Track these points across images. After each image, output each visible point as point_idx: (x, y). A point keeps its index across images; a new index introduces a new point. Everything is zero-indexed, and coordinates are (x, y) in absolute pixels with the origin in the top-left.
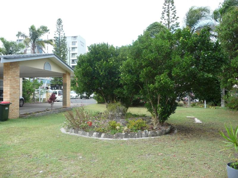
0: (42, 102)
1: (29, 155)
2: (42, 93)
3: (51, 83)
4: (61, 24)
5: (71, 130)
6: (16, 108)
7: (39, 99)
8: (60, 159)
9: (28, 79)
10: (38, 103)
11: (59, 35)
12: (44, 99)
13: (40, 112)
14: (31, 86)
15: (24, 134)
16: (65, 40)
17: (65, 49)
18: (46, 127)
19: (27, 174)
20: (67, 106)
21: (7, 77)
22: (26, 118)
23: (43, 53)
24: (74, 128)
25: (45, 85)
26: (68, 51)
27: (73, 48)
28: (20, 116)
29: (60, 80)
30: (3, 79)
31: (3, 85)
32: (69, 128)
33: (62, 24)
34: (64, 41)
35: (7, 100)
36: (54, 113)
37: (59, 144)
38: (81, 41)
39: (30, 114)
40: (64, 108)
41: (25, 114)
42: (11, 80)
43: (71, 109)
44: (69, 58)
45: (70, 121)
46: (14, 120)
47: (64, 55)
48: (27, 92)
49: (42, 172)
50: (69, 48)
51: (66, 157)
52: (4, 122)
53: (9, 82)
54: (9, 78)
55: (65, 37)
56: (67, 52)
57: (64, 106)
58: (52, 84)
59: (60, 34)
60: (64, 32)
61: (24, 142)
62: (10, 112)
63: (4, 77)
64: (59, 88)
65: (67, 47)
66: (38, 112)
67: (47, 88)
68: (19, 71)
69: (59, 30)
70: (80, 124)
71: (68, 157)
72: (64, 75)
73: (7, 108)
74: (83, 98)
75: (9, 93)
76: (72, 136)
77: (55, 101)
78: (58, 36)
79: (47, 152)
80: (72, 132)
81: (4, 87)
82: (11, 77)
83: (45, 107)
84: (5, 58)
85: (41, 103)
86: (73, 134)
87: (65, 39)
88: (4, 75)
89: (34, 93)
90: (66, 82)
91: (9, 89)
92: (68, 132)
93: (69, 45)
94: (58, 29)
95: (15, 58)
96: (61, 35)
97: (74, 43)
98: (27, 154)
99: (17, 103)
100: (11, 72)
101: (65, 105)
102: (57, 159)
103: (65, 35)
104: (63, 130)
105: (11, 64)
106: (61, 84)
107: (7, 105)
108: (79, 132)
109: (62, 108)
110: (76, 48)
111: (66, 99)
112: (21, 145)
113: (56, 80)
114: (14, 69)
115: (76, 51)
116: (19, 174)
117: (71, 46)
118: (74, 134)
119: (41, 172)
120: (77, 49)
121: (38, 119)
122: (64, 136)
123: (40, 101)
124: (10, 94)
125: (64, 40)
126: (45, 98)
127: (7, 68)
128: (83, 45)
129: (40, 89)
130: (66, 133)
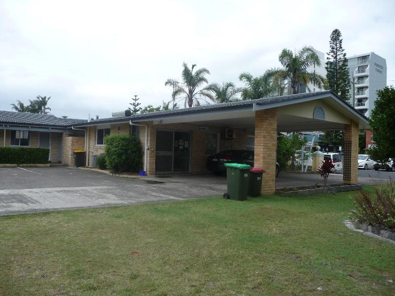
0: (305, 171)
1: (298, 255)
2: (306, 158)
3: (320, 141)
4: (339, 39)
5: (364, 226)
6: (272, 178)
7: (301, 166)
8: (351, 276)
9: (285, 134)
10: (300, 173)
11: (336, 58)
12: (309, 167)
13: (306, 188)
14: (289, 145)
15: (285, 220)
16: (347, 66)
17: (345, 82)
18: (317, 215)
19: (297, 286)
20: (352, 182)
21: (260, 131)
22: (285, 196)
23: (307, 92)
24: (370, 224)
25: (311, 144)
26: (351, 84)
27: (361, 78)
28: (275, 192)
29: (336, 136)
30: (254, 135)
31: (253, 144)
32: (361, 221)
33: (341, 38)
34: (344, 68)
35: (259, 165)
36: (329, 192)
37: (345, 248)
38: (376, 64)
39: (291, 189)
40: (345, 184)
41: (283, 190)
42: (264, 137)
43: (359, 188)
44: (352, 96)
45: (364, 209)
46: (268, 197)
47: (344, 92)
48: (284, 155)
49: (321, 289)
50: (354, 79)
51: (360, 274)
52: (256, 199)
53: (262, 139)
54: (262, 134)
55: (346, 60)
56: (350, 86)
57: (347, 182)
58: (321, 143)
59: (336, 56)
60: (343, 52)
61: (286, 234)
62: (263, 184)
63: (256, 132)
64: (335, 149)
65: (349, 77)
66: (303, 188)
67: (315, 149)
68: (276, 122)
69: (335, 50)
70: (386, 217)
71: (364, 275)
72: (347, 128)
73: (259, 178)
74: (379, 169)
75: (262, 155)
76: (369, 237)
77: (331, 172)
78: (332, 60)
79: (326, 258)
80: (367, 230)
81: (255, 147)
82: (265, 131)
83: (313, 180)
84: (258, 104)
85: (304, 173)
86: (370, 234)
87: (346, 64)
88: (256, 129)
89: (294, 157)
90: (350, 140)
91: (262, 150)
92: (359, 228)
93: (354, 73)
94: (333, 48)
95: (272, 102)
96: (338, 57)
97: (362, 69)
98: (294, 253)
99: (272, 171)
100: (265, 125)
101: (348, 180)
102: (345, 273)
103: (346, 57)
104: (349, 225)
105: (266, 111)
106: (337, 141)
107: (260, 173)
108: (382, 232)
109: (342, 185)
110: (367, 76)
111: (350, 169)
112: (284, 238)
113: (328, 135)
114: (270, 119)
115: (366, 82)
116: (286, 283)
117: (356, 75)
118: (372, 234)
119: (319, 288)
120: (368, 78)
121: (302, 199)
122: (352, 235)
123: (303, 170)
124: (264, 158)
125: (344, 65)
126: (311, 165)
127: (259, 118)
128: (381, 70)
129: (303, 150)
130: (355, 230)
